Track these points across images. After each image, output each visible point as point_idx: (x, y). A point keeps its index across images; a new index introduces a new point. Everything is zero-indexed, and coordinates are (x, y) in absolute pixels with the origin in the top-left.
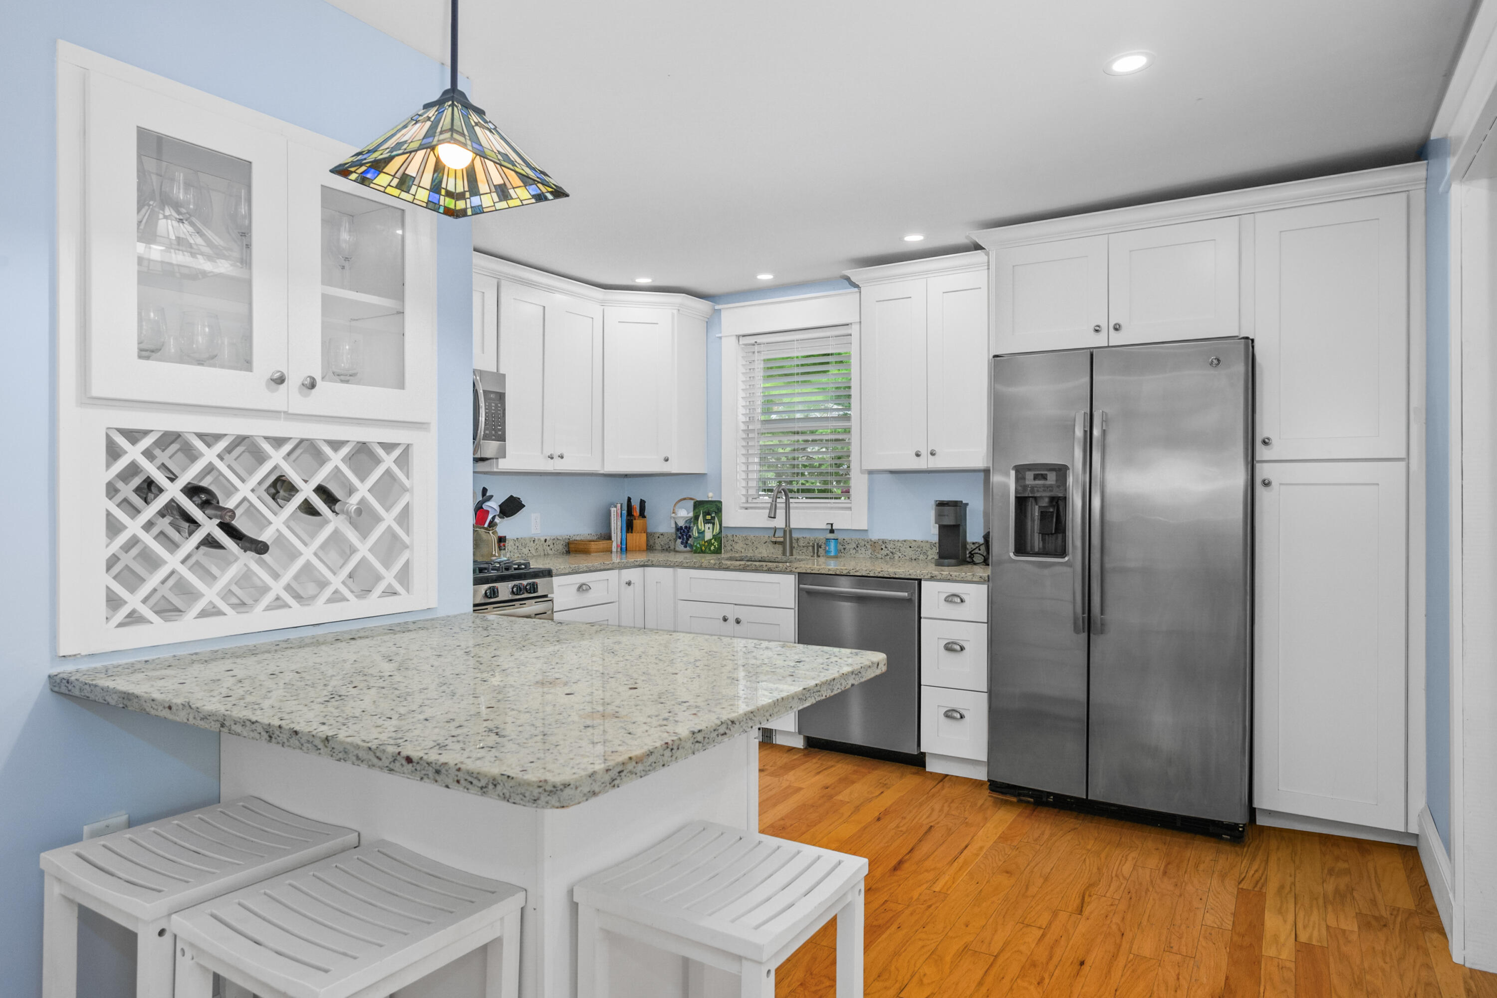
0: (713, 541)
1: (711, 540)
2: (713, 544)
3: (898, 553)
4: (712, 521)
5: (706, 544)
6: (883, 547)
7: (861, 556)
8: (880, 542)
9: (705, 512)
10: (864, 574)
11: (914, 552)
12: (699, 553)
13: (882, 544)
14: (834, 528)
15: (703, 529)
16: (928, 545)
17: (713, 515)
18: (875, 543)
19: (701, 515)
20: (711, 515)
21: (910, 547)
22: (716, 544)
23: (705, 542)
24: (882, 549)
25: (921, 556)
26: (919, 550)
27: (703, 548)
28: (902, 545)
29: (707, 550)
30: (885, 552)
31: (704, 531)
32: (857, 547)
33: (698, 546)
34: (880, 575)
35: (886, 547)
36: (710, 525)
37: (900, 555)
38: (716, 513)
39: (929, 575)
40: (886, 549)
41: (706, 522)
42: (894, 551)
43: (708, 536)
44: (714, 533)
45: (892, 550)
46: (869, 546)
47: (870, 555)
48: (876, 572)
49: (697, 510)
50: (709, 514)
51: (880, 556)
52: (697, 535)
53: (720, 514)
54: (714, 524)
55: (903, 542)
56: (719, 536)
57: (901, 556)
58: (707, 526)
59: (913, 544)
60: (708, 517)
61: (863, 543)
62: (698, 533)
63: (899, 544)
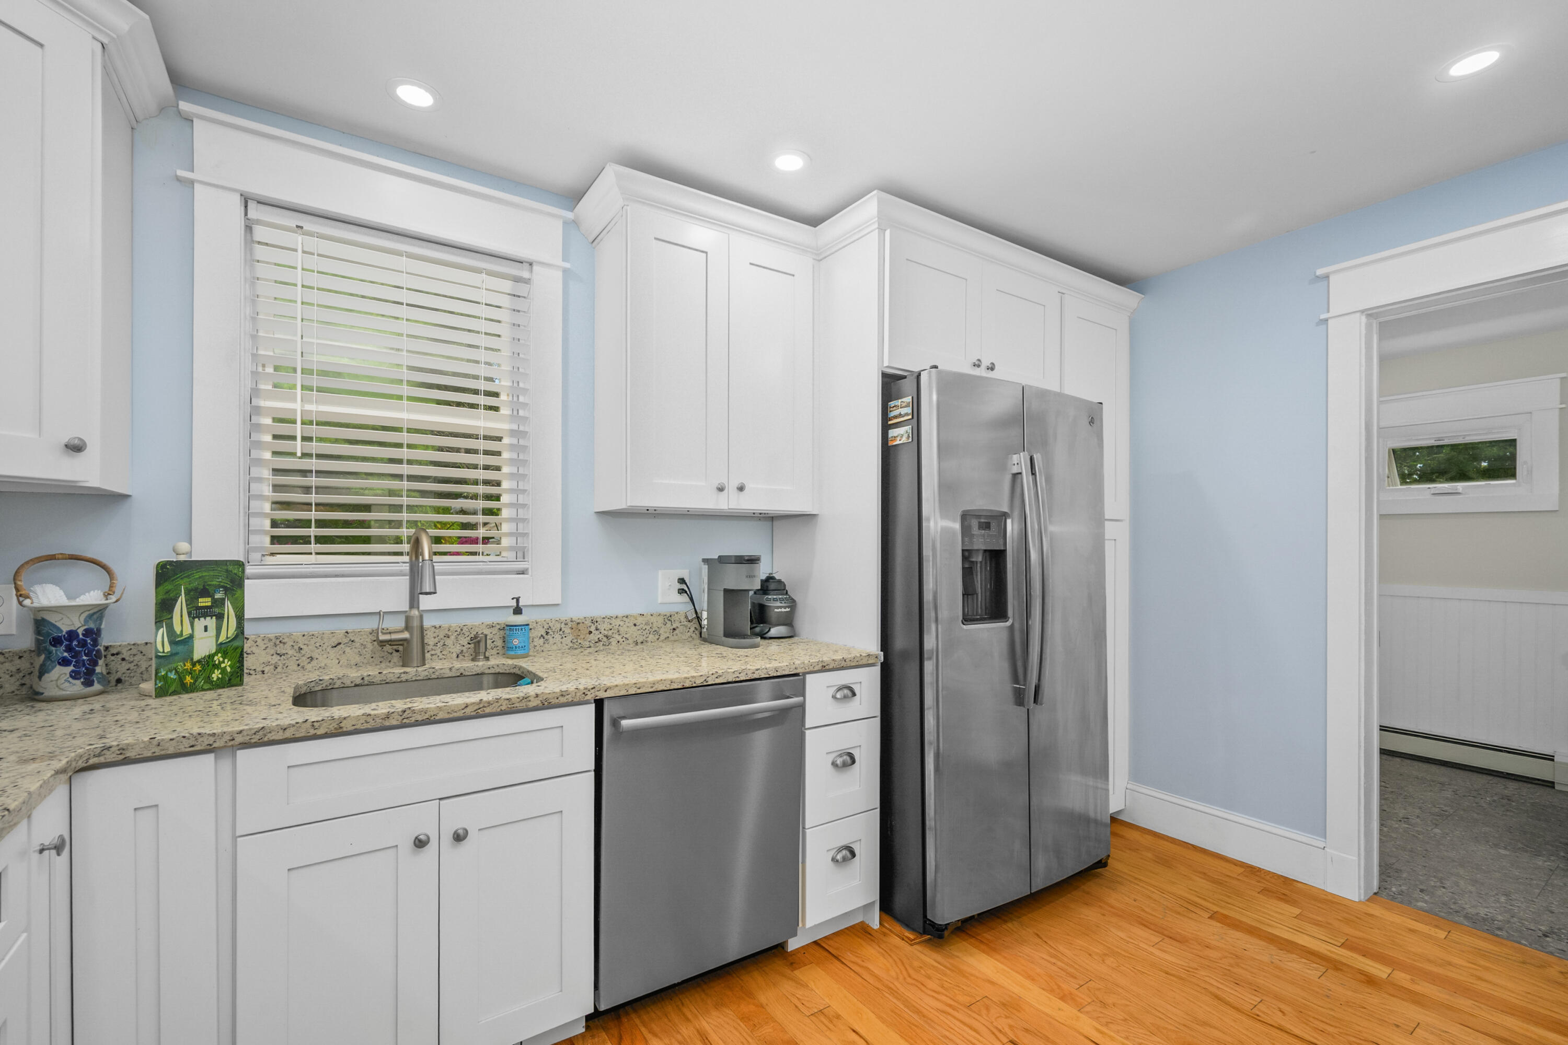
0: (218, 658)
1: (211, 657)
2: (216, 666)
3: (616, 636)
4: (217, 610)
5: (198, 667)
6: (593, 629)
7: (555, 647)
8: (588, 623)
9: (196, 589)
10: (730, 680)
11: (640, 632)
12: (175, 693)
13: (590, 624)
14: (520, 604)
15: (187, 631)
16: (661, 620)
17: (217, 596)
18: (578, 623)
19: (182, 599)
20: (212, 596)
21: (635, 625)
22: (227, 664)
23: (194, 664)
24: (590, 632)
25: (651, 636)
26: (648, 627)
27: (188, 679)
28: (622, 623)
29: (201, 682)
30: (595, 637)
31: (191, 637)
32: (547, 633)
33: (172, 675)
34: (756, 676)
35: (597, 629)
36: (211, 622)
37: (619, 638)
38: (226, 590)
39: (820, 665)
40: (597, 632)
41: (196, 613)
42: (610, 633)
43: (204, 645)
44: (222, 638)
45: (606, 633)
46: (567, 630)
47: (571, 645)
48: (749, 672)
49: (168, 586)
50: (205, 593)
51: (587, 644)
52: (168, 648)
53: (239, 592)
54: (220, 617)
55: (624, 619)
56: (236, 644)
57: (621, 640)
58: (200, 623)
59: (640, 620)
60: (205, 602)
61: (558, 626)
62: (172, 643)
63: (618, 622)
